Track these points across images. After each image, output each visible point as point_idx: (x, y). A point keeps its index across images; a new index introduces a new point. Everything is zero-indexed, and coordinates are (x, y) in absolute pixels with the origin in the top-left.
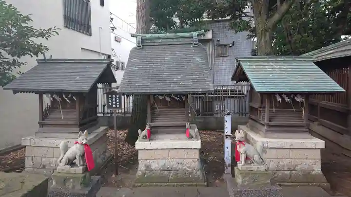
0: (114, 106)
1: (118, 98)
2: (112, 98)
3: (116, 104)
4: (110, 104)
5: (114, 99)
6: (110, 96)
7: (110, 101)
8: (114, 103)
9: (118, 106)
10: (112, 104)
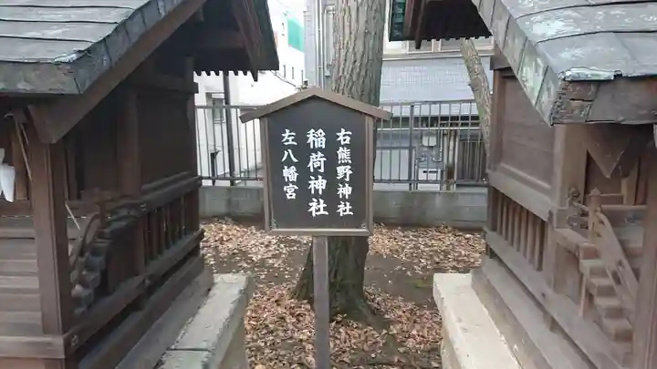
0: (317, 208)
1: (343, 154)
2: (303, 151)
3: (331, 197)
4: (290, 192)
5: (317, 161)
6: (288, 137)
7: (290, 173)
8: (319, 184)
9: (344, 209)
10: (305, 195)
